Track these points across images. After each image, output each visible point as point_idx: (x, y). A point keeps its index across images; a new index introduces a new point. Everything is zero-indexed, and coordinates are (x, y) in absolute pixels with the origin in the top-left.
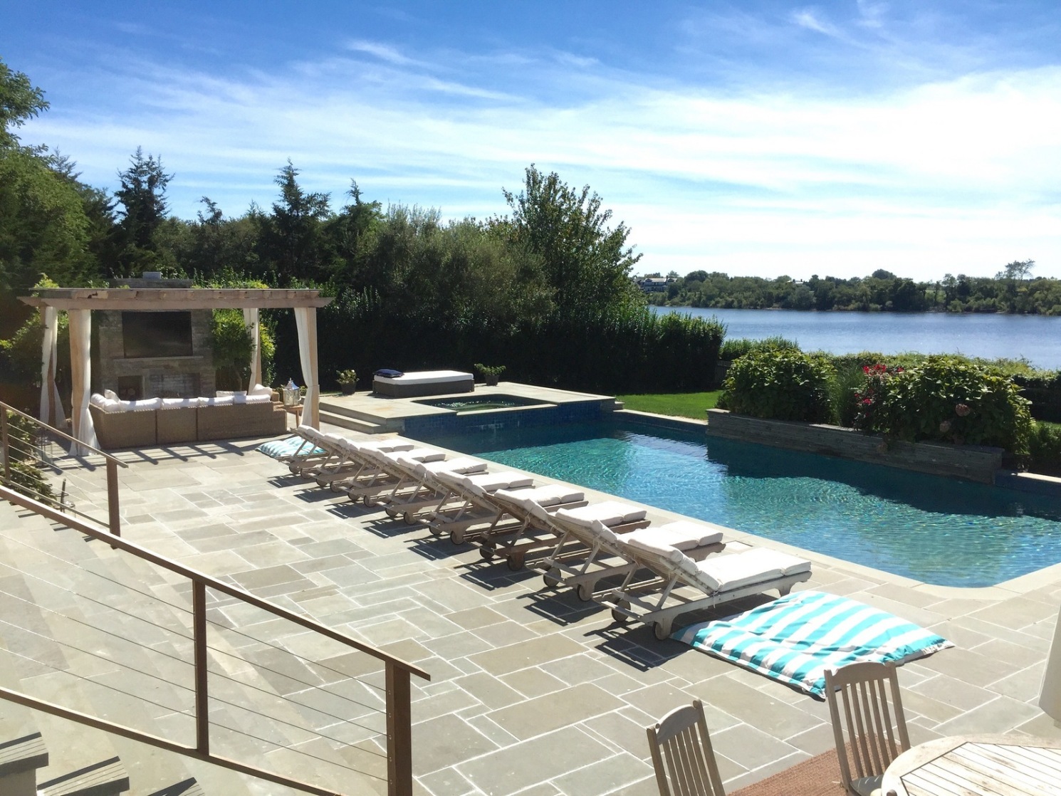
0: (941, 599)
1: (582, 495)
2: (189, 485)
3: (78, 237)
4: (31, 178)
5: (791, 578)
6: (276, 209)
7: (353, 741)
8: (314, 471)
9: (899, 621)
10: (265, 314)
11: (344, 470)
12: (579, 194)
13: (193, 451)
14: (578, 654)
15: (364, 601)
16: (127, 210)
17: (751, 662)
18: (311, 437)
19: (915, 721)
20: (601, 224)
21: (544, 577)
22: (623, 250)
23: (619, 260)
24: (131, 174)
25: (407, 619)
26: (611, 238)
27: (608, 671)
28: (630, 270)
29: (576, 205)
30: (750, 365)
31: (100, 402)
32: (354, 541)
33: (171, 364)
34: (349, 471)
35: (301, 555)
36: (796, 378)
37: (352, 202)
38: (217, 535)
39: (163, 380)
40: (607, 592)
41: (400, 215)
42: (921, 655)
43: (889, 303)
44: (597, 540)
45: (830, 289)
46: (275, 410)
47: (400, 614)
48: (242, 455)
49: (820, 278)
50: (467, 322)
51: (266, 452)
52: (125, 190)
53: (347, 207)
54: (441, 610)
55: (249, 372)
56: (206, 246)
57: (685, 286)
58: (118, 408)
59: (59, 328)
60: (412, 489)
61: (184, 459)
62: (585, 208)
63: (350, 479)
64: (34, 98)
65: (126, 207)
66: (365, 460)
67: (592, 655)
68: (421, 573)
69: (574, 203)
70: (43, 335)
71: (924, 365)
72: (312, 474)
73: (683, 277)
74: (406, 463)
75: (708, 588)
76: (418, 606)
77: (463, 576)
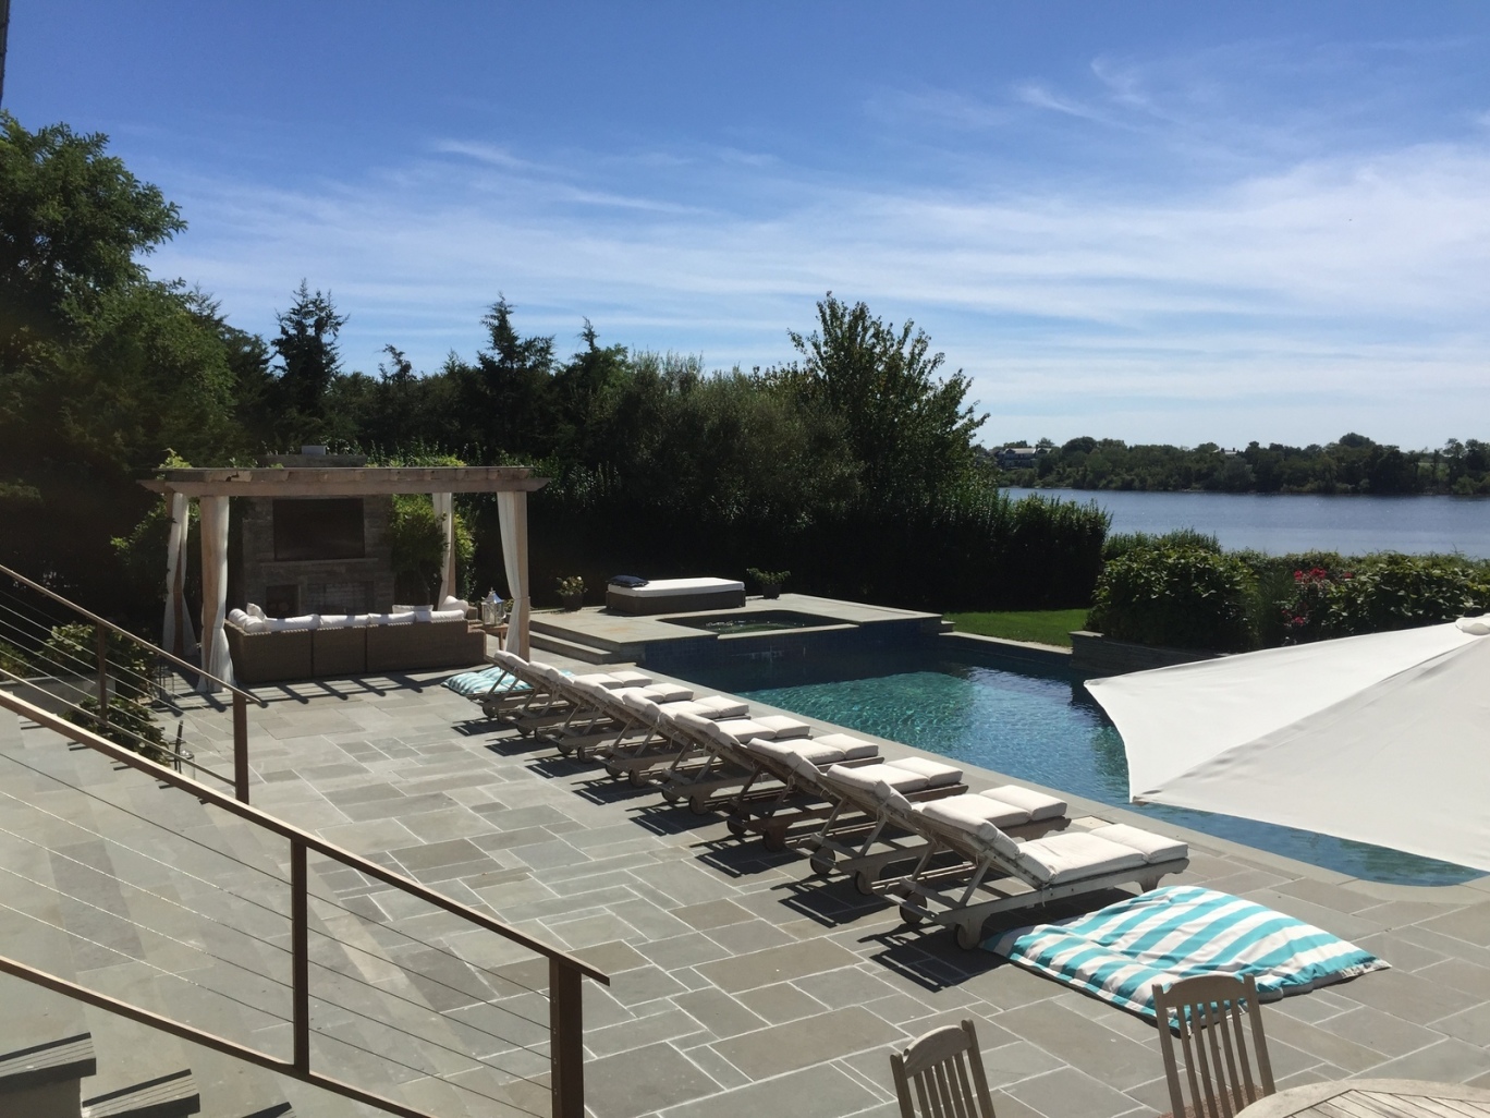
0: (1380, 902)
1: (875, 748)
2: (348, 732)
3: (221, 400)
4: (160, 322)
5: (1157, 867)
6: (483, 359)
7: (527, 1074)
8: (514, 714)
9: (1310, 930)
10: (461, 501)
11: (554, 713)
12: (898, 332)
13: (357, 686)
14: (847, 967)
15: (562, 889)
16: (288, 364)
17: (1089, 982)
18: (512, 668)
19: (1318, 1070)
20: (930, 372)
21: (812, 861)
22: (961, 409)
23: (956, 422)
24: (293, 316)
25: (618, 914)
26: (944, 392)
27: (886, 990)
28: (971, 437)
29: (895, 347)
30: (1130, 569)
31: (241, 619)
32: (559, 810)
33: (337, 569)
34: (560, 714)
35: (488, 826)
36: (1196, 587)
37: (585, 348)
38: (379, 798)
39: (325, 592)
40: (894, 881)
41: (650, 364)
42: (1339, 979)
43: (1364, 482)
44: (882, 808)
45: (1277, 462)
46: (469, 631)
47: (609, 908)
48: (420, 691)
49: (1261, 446)
50: (739, 510)
51: (455, 688)
52: (284, 337)
53: (577, 356)
54: (665, 903)
55: (440, 581)
56: (390, 411)
57: (1062, 458)
58: (263, 628)
59: (191, 520)
60: (639, 739)
61: (344, 696)
62: (906, 352)
63: (561, 725)
64: (168, 216)
65: (286, 359)
66: (581, 698)
67: (866, 967)
68: (645, 852)
69: (892, 345)
70: (169, 531)
71: (1381, 568)
72: (512, 718)
73: (1060, 446)
74: (634, 702)
75: (1034, 878)
76: (636, 896)
77: (701, 858)
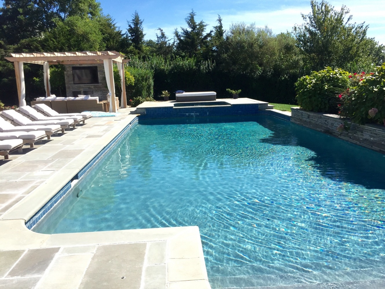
33: (90, 86)
